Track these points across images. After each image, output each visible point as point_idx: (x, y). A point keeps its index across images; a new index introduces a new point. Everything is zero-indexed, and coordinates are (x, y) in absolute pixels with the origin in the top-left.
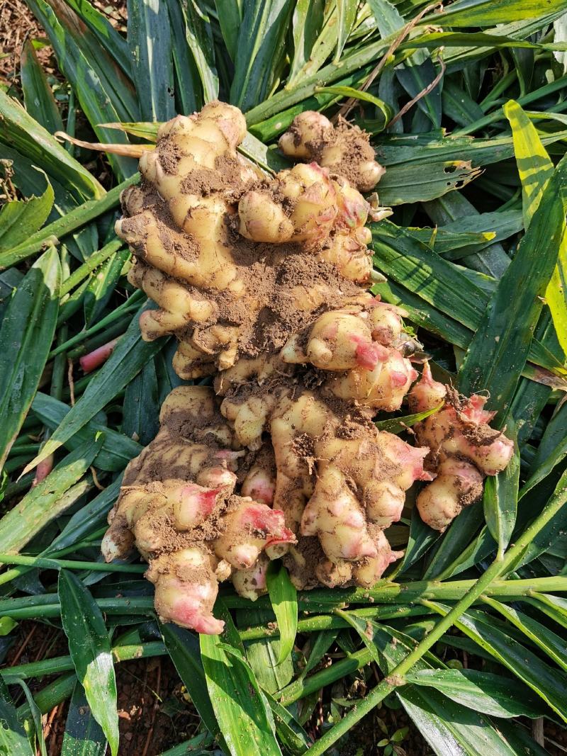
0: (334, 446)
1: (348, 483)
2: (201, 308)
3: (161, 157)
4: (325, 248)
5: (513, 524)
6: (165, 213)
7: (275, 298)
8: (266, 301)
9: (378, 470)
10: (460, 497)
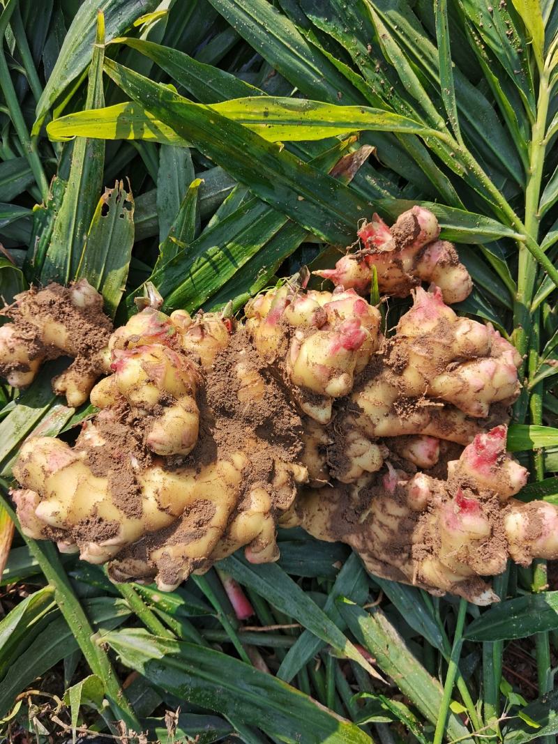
0: (411, 378)
1: (452, 370)
2: (258, 501)
3: (97, 540)
4: (200, 363)
5: (492, 221)
6: (157, 536)
7: (248, 421)
8: (249, 430)
9: (444, 341)
10: (453, 264)
